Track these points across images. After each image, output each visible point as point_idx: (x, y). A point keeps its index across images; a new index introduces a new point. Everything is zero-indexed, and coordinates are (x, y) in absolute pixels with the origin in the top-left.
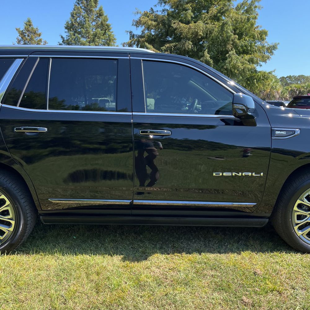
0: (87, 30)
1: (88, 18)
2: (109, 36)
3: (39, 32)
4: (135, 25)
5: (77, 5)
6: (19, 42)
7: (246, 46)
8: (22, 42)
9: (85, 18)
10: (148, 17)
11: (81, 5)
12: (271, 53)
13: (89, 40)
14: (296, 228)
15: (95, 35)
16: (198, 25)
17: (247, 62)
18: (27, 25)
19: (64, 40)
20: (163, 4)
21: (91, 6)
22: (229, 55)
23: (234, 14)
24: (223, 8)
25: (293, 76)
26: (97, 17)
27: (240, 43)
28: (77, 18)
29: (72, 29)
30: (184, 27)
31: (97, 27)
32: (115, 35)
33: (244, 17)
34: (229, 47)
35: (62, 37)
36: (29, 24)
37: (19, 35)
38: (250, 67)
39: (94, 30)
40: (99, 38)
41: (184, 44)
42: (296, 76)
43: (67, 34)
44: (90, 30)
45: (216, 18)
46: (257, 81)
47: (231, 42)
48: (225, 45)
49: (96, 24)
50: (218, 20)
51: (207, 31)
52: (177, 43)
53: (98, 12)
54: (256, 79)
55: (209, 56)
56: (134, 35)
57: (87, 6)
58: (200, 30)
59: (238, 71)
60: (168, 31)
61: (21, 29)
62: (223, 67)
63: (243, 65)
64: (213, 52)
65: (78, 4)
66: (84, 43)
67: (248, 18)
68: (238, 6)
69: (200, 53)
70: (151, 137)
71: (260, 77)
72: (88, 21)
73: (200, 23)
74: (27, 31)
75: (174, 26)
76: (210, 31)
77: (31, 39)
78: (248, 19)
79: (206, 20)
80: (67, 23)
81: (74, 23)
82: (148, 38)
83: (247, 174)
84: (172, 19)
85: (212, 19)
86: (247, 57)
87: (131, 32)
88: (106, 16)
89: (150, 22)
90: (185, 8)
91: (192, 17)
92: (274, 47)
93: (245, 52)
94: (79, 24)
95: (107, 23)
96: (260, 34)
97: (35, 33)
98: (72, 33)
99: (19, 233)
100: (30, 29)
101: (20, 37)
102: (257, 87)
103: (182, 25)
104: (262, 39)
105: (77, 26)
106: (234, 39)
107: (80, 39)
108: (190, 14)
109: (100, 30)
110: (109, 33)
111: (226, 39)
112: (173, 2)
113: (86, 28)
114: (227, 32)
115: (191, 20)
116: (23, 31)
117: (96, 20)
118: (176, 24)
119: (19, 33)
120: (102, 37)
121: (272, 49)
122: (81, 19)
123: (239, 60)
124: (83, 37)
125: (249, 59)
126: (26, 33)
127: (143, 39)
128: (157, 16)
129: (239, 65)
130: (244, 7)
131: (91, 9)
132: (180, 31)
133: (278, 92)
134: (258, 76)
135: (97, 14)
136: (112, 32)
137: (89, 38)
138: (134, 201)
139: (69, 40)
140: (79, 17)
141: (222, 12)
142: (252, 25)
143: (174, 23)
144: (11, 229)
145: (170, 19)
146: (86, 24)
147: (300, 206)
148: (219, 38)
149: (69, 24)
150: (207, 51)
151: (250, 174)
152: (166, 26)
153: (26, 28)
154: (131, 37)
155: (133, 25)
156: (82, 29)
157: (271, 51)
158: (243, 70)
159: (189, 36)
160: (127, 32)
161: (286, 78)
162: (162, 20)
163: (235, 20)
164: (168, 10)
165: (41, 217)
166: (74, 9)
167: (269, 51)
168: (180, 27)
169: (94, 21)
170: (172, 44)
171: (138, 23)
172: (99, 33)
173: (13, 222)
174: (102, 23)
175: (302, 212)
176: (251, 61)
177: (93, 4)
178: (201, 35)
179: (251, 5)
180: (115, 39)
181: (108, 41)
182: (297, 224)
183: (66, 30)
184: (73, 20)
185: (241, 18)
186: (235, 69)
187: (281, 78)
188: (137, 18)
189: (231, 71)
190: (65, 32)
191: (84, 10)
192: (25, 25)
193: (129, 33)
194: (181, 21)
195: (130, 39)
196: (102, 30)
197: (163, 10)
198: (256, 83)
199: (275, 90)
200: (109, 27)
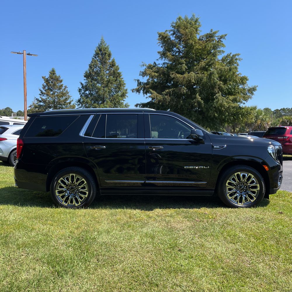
0: (102, 78)
1: (103, 68)
2: (120, 81)
3: (61, 79)
4: (141, 75)
5: (94, 59)
6: (44, 87)
7: (230, 89)
8: (47, 87)
9: (100, 68)
10: (152, 69)
11: (98, 58)
12: (251, 93)
13: (103, 85)
14: (228, 195)
15: (109, 81)
16: (190, 75)
17: (231, 102)
18: (51, 74)
19: (83, 86)
20: (164, 59)
21: (106, 59)
22: (216, 97)
23: (219, 66)
24: (210, 61)
25: (286, 109)
26: (110, 67)
27: (224, 87)
28: (94, 69)
29: (90, 78)
30: (179, 77)
31: (110, 75)
32: (124, 80)
33: (226, 68)
34: (216, 90)
35: (82, 84)
36: (53, 72)
37: (45, 82)
38: (233, 105)
39: (107, 77)
40: (112, 83)
41: (180, 89)
42: (289, 108)
43: (86, 81)
44: (105, 77)
45: (204, 69)
46: (241, 116)
47: (217, 87)
48: (213, 89)
49: (109, 72)
50: (207, 70)
51: (198, 79)
52: (175, 89)
53: (111, 63)
54: (241, 114)
55: (200, 97)
56: (141, 82)
57: (103, 59)
58: (193, 78)
59: (224, 108)
60: (167, 79)
61: (46, 77)
62: (212, 106)
63: (228, 104)
64: (203, 94)
65: (95, 57)
66: (100, 87)
67: (230, 68)
68: (223, 58)
69: (193, 96)
70: (154, 149)
71: (244, 113)
72: (103, 71)
73: (192, 74)
74: (51, 78)
75: (172, 76)
76: (200, 79)
77: (54, 85)
78: (230, 70)
79: (198, 71)
80: (86, 72)
81: (92, 73)
82: (152, 85)
83: (201, 167)
84: (171, 71)
85: (202, 70)
86: (231, 97)
87: (138, 80)
88: (117, 66)
89: (153, 74)
90: (181, 62)
91: (186, 69)
92: (254, 89)
93: (230, 93)
94: (95, 73)
95: (118, 71)
96: (241, 79)
97: (57, 80)
98: (90, 80)
99: (90, 198)
100: (54, 77)
101: (46, 84)
102: (242, 121)
103: (178, 75)
104: (243, 84)
105: (94, 74)
106: (220, 85)
107: (96, 85)
108: (184, 67)
109: (112, 77)
110: (120, 79)
111: (214, 84)
112: (171, 58)
113: (101, 76)
114: (214, 80)
115: (186, 71)
116: (48, 78)
117: (109, 69)
118: (174, 75)
119: (45, 80)
120: (114, 83)
121: (252, 90)
122: (97, 69)
123: (224, 101)
124: (98, 83)
125: (233, 99)
126: (50, 80)
127: (148, 86)
128: (159, 69)
129: (225, 104)
130: (227, 60)
131: (105, 61)
132: (177, 79)
133: (267, 124)
134: (242, 112)
135: (110, 64)
136: (122, 78)
137: (103, 84)
138: (146, 181)
139: (88, 86)
140: (96, 68)
141: (209, 65)
142: (234, 73)
143: (172, 74)
144: (86, 196)
145: (169, 71)
146: (101, 72)
147: (229, 184)
148: (208, 84)
149: (87, 73)
150: (198, 94)
151: (202, 167)
152: (166, 76)
153: (50, 76)
154: (138, 84)
155: (140, 75)
156: (98, 77)
157: (251, 92)
158: (229, 107)
159: (184, 82)
160: (135, 80)
161: (280, 110)
162: (163, 72)
163: (220, 70)
164: (167, 63)
165: (100, 190)
166: (92, 62)
167: (250, 92)
168: (177, 77)
169: (108, 70)
170: (170, 90)
171: (144, 74)
172: (112, 80)
173: (87, 193)
174: (114, 71)
175: (231, 187)
176: (235, 100)
177: (107, 57)
178: (193, 82)
179: (232, 58)
180: (125, 84)
181: (119, 86)
182: (228, 193)
183: (85, 78)
184: (91, 70)
185: (224, 69)
186: (221, 107)
187: (275, 110)
188: (143, 69)
189: (219, 109)
190: (84, 80)
191: (100, 62)
192: (50, 74)
193: (137, 81)
194: (178, 73)
195: (138, 86)
196: (113, 77)
197: (164, 64)
198: (240, 117)
199: (265, 122)
200: (120, 75)
